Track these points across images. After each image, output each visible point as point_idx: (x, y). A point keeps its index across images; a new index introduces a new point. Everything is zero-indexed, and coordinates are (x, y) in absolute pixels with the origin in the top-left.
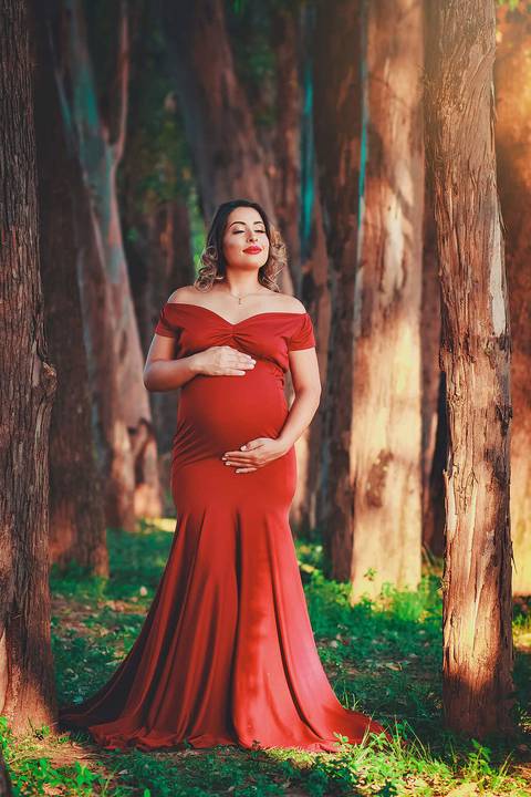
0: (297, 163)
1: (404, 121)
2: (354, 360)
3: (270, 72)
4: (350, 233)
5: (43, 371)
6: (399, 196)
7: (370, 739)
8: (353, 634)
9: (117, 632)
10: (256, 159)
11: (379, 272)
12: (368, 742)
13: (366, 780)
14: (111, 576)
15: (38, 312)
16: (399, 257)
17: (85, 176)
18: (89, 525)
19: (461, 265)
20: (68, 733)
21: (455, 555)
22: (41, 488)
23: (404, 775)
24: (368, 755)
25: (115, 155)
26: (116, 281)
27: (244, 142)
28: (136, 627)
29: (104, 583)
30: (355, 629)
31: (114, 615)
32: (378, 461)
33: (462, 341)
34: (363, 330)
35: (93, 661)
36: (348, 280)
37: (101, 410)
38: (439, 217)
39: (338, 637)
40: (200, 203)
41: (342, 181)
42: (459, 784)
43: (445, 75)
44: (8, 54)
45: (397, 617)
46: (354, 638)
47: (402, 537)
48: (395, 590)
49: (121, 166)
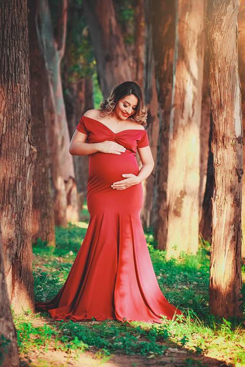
0: (143, 61)
1: (194, 41)
2: (169, 150)
3: (132, 19)
4: (168, 91)
5: (31, 149)
6: (191, 75)
7: (176, 317)
8: (167, 273)
9: (60, 270)
10: (125, 58)
11: (181, 110)
12: (175, 319)
13: (175, 335)
14: (57, 246)
15: (29, 123)
16: (191, 103)
17: (47, 65)
18: (47, 223)
19: (221, 105)
20: (40, 313)
21: (216, 235)
22: (29, 202)
23: (192, 334)
24: (175, 325)
25: (60, 55)
26: (60, 113)
27: (120, 50)
28: (68, 268)
29: (53, 249)
30: (168, 271)
31: (58, 263)
32: (179, 196)
33: (221, 139)
34: (174, 136)
35: (50, 282)
36: (167, 114)
37: (52, 171)
38: (212, 83)
39: (161, 274)
40: (98, 78)
41: (165, 68)
42: (216, 338)
43: (216, 18)
44: (17, 6)
45: (188, 266)
46: (168, 275)
47: (190, 230)
48: (186, 255)
49: (63, 61)
